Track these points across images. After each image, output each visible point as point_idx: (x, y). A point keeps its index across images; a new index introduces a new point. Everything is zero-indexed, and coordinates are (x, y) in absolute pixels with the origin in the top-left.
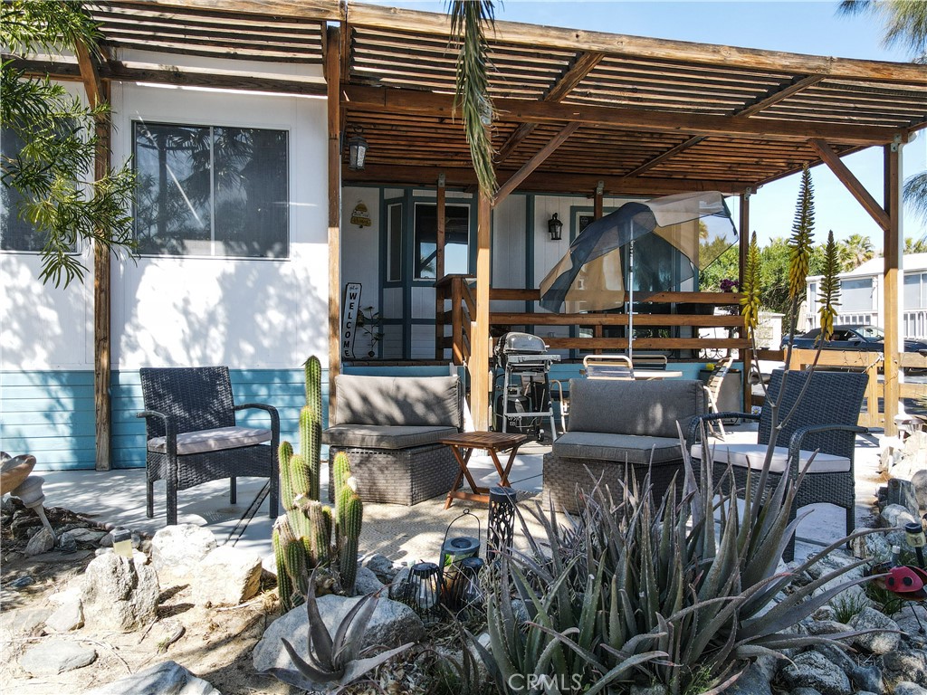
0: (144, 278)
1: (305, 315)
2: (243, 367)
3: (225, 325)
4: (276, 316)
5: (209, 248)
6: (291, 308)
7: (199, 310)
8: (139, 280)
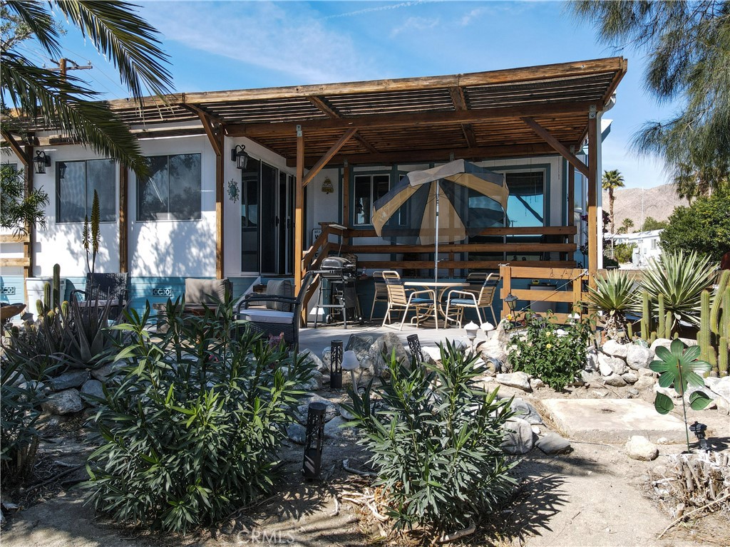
0: (141, 233)
1: (208, 250)
2: (180, 276)
3: (173, 255)
4: (194, 251)
5: (167, 216)
6: (202, 246)
7: (162, 248)
8: (139, 234)
